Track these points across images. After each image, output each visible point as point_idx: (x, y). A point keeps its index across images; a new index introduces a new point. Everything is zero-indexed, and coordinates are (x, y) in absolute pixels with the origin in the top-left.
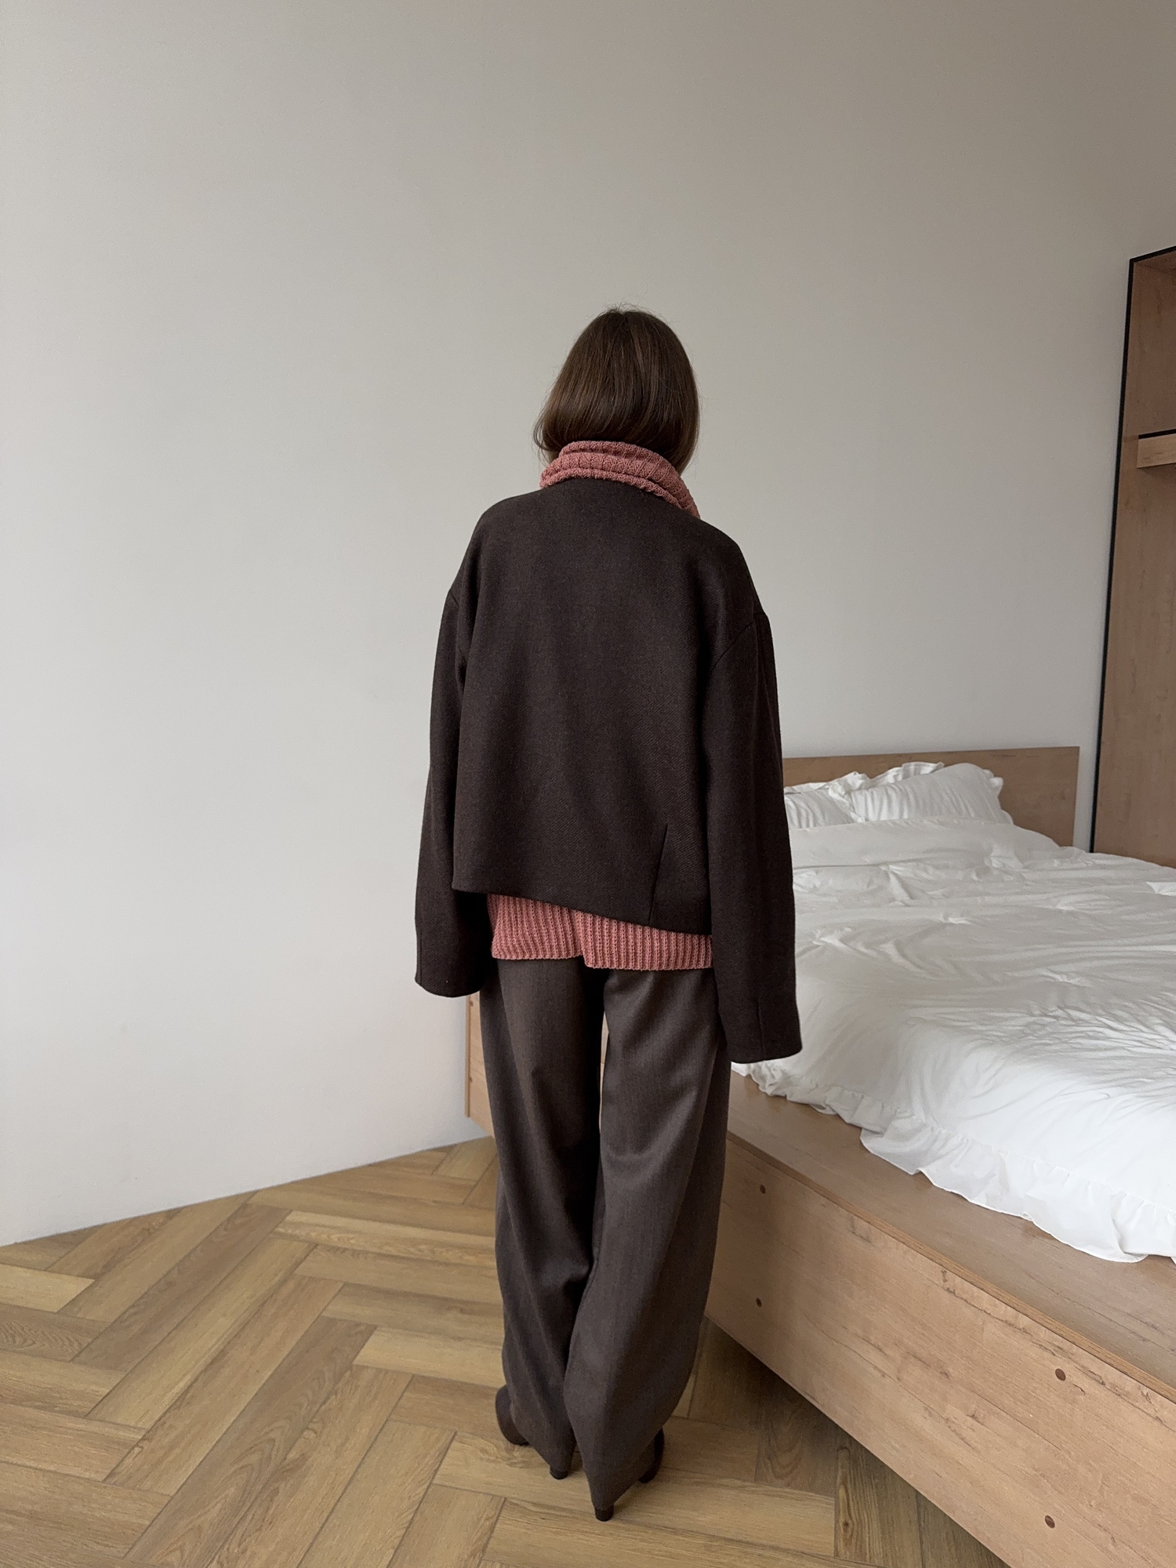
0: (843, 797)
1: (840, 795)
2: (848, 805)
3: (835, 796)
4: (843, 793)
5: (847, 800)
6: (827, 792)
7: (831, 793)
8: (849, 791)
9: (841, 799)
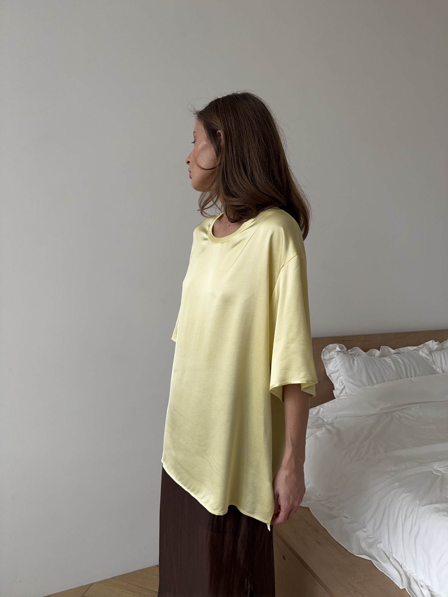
0: (428, 356)
1: (426, 355)
2: (431, 360)
3: (424, 355)
4: (428, 353)
5: (430, 357)
6: (419, 353)
7: (420, 353)
8: (431, 352)
9: (428, 357)
